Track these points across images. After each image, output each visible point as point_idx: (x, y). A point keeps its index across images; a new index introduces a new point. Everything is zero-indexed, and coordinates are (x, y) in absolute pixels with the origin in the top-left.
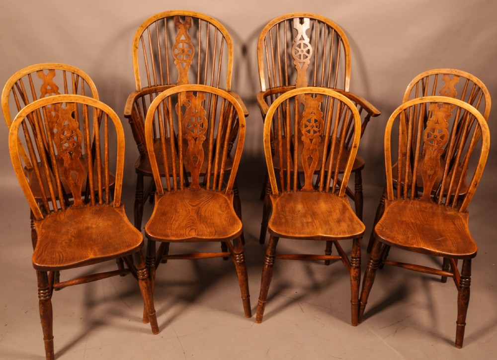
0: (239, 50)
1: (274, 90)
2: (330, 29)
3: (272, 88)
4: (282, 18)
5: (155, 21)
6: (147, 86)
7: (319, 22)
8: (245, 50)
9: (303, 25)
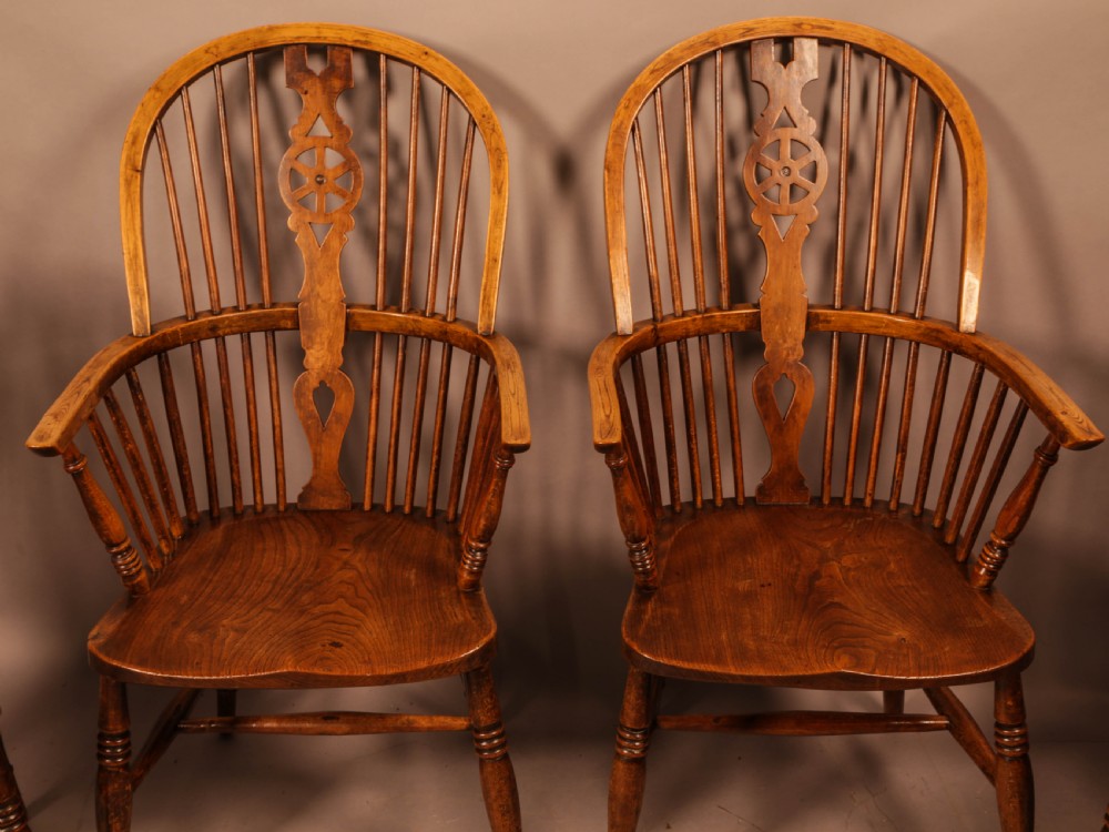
0: (543, 172)
1: (670, 327)
2: (906, 79)
3: (663, 319)
4: (706, 42)
5: (211, 68)
6: (182, 312)
7: (860, 51)
8: (566, 169)
9: (794, 65)
